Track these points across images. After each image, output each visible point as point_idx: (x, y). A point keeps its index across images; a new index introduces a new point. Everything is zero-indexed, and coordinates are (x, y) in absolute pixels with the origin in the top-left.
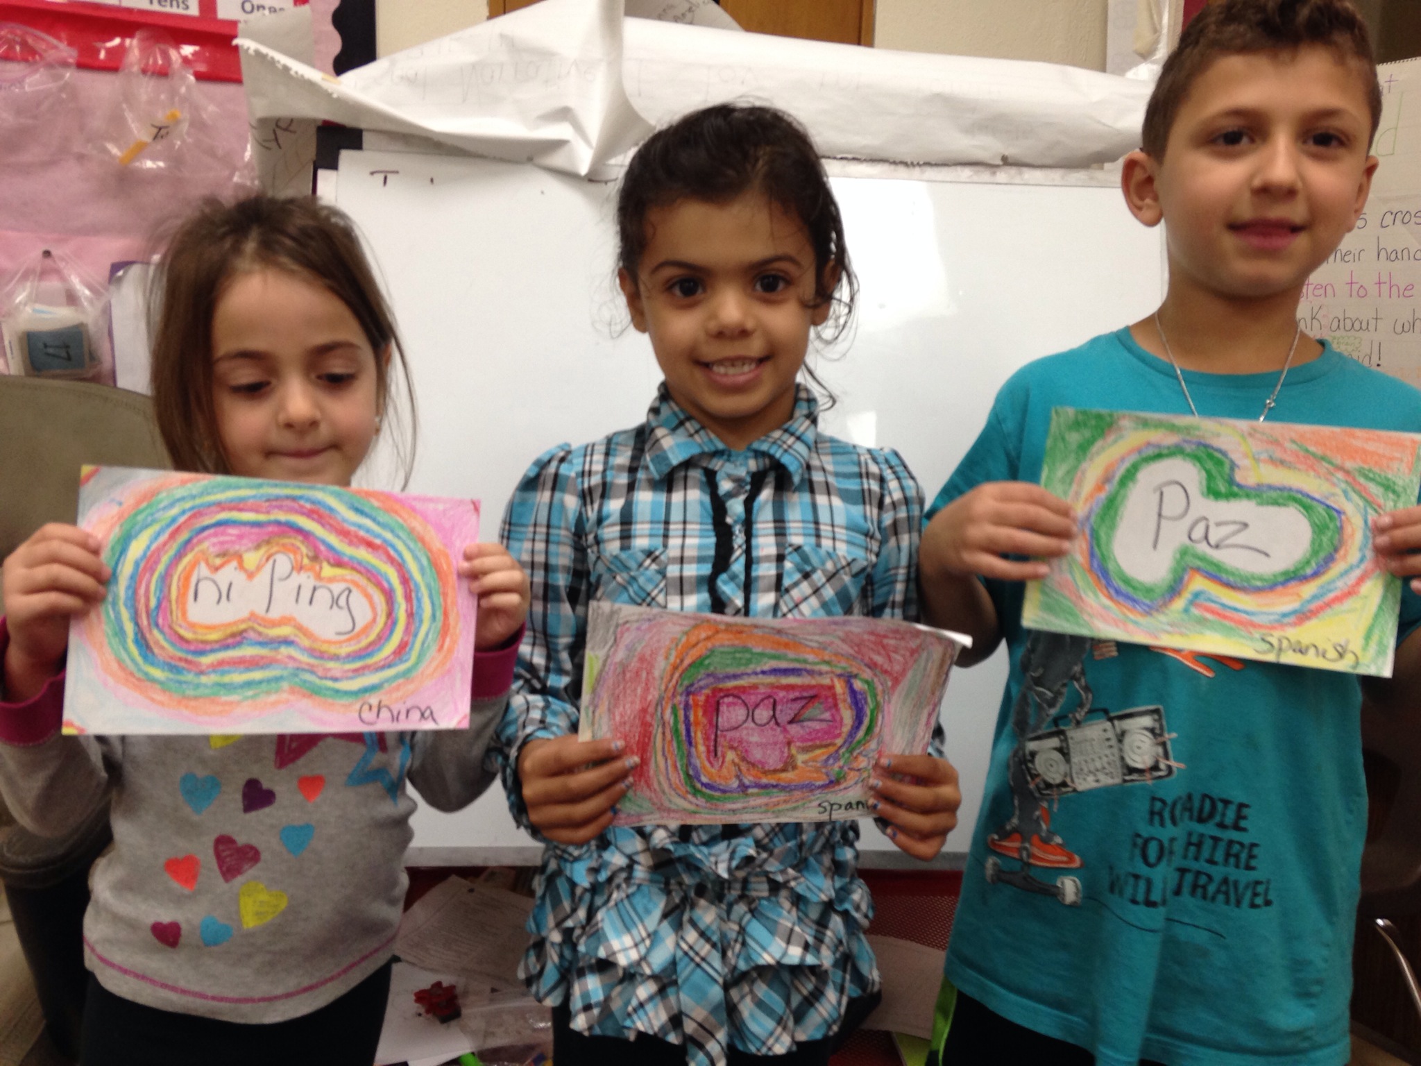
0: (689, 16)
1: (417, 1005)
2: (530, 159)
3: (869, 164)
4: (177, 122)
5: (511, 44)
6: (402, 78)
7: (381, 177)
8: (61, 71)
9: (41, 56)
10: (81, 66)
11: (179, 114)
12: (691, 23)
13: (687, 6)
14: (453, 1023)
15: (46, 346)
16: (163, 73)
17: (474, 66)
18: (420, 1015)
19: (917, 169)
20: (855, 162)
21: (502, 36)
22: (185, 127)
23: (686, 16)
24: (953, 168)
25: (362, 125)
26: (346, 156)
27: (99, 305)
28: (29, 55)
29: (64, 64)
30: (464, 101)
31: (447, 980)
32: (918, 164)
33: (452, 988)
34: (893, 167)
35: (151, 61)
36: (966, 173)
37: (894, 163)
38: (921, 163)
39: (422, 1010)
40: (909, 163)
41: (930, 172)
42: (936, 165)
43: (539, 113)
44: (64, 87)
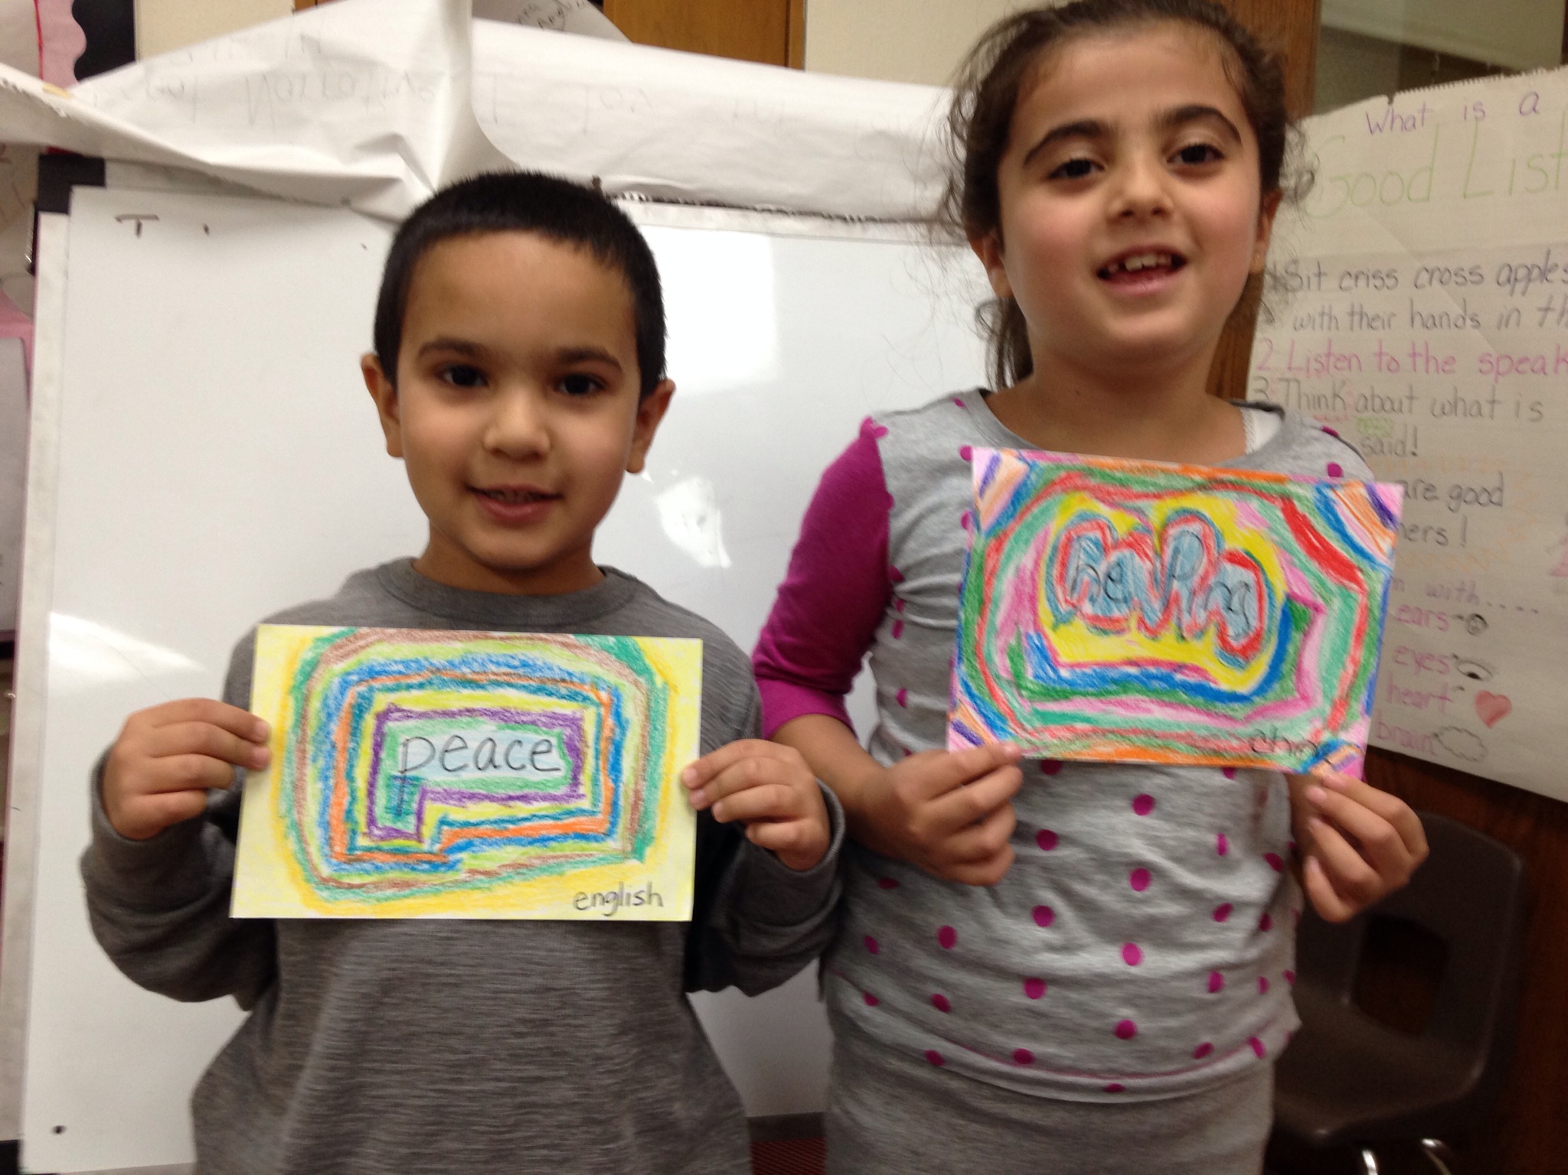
0: (558, 21)
2: (346, 202)
3: (799, 218)
5: (317, 49)
6: (162, 91)
7: (132, 224)
12: (562, 29)
13: (553, 8)
17: (264, 77)
19: (858, 226)
20: (780, 215)
21: (303, 38)
23: (555, 21)
24: (901, 225)
25: (105, 153)
26: (81, 196)
30: (252, 122)
34: (827, 222)
37: (830, 217)
38: (862, 217)
40: (848, 217)
41: (874, 231)
42: (881, 221)
43: (358, 141)
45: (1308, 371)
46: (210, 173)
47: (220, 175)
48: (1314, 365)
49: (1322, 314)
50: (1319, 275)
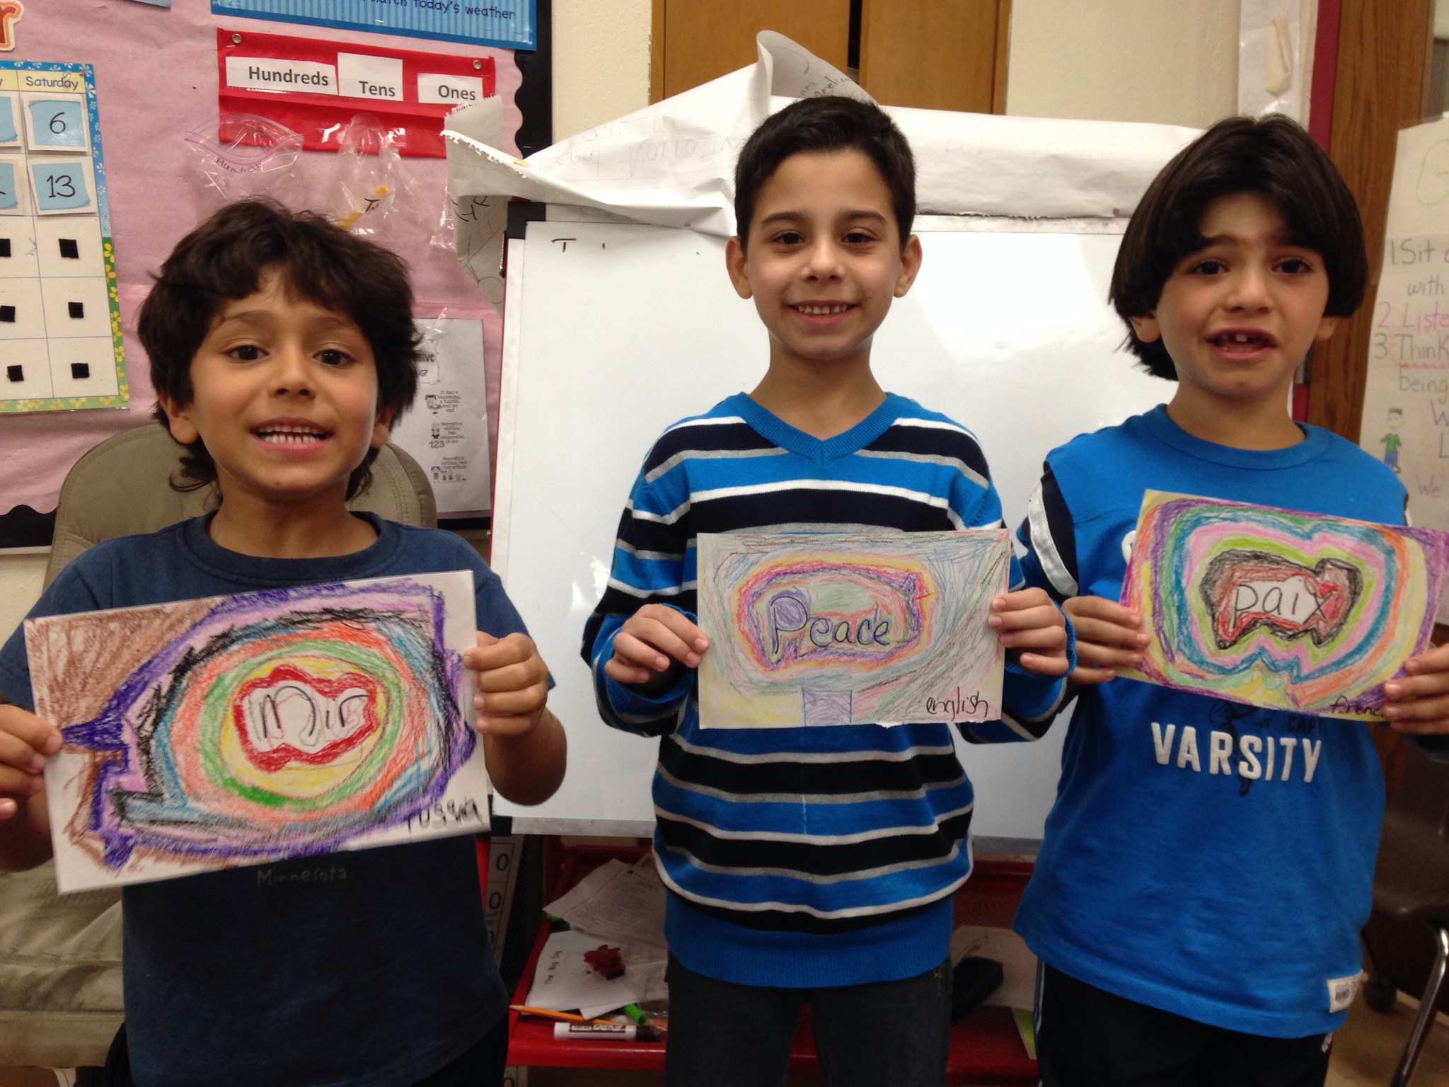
1: (587, 964)
2: (687, 225)
3: (990, 219)
4: (385, 194)
5: (672, 124)
6: (579, 158)
7: (561, 244)
8: (289, 153)
9: (273, 142)
10: (306, 149)
11: (387, 189)
13: (827, 82)
14: (618, 980)
16: (374, 152)
17: (640, 145)
18: (589, 972)
19: (1035, 223)
20: (977, 218)
21: (665, 118)
22: (392, 199)
24: (1068, 221)
25: (546, 201)
26: (532, 227)
28: (265, 142)
29: (293, 148)
30: (632, 176)
31: (611, 945)
32: (1036, 218)
33: (617, 949)
34: (1011, 221)
35: (363, 142)
36: (1081, 224)
37: (1013, 218)
38: (1038, 217)
39: (591, 969)
40: (1027, 217)
41: (1047, 225)
42: (1052, 218)
43: (695, 185)
44: (293, 167)
45: (1419, 327)
46: (608, 210)
47: (613, 211)
48: (1423, 323)
49: (1431, 282)
50: (1429, 250)
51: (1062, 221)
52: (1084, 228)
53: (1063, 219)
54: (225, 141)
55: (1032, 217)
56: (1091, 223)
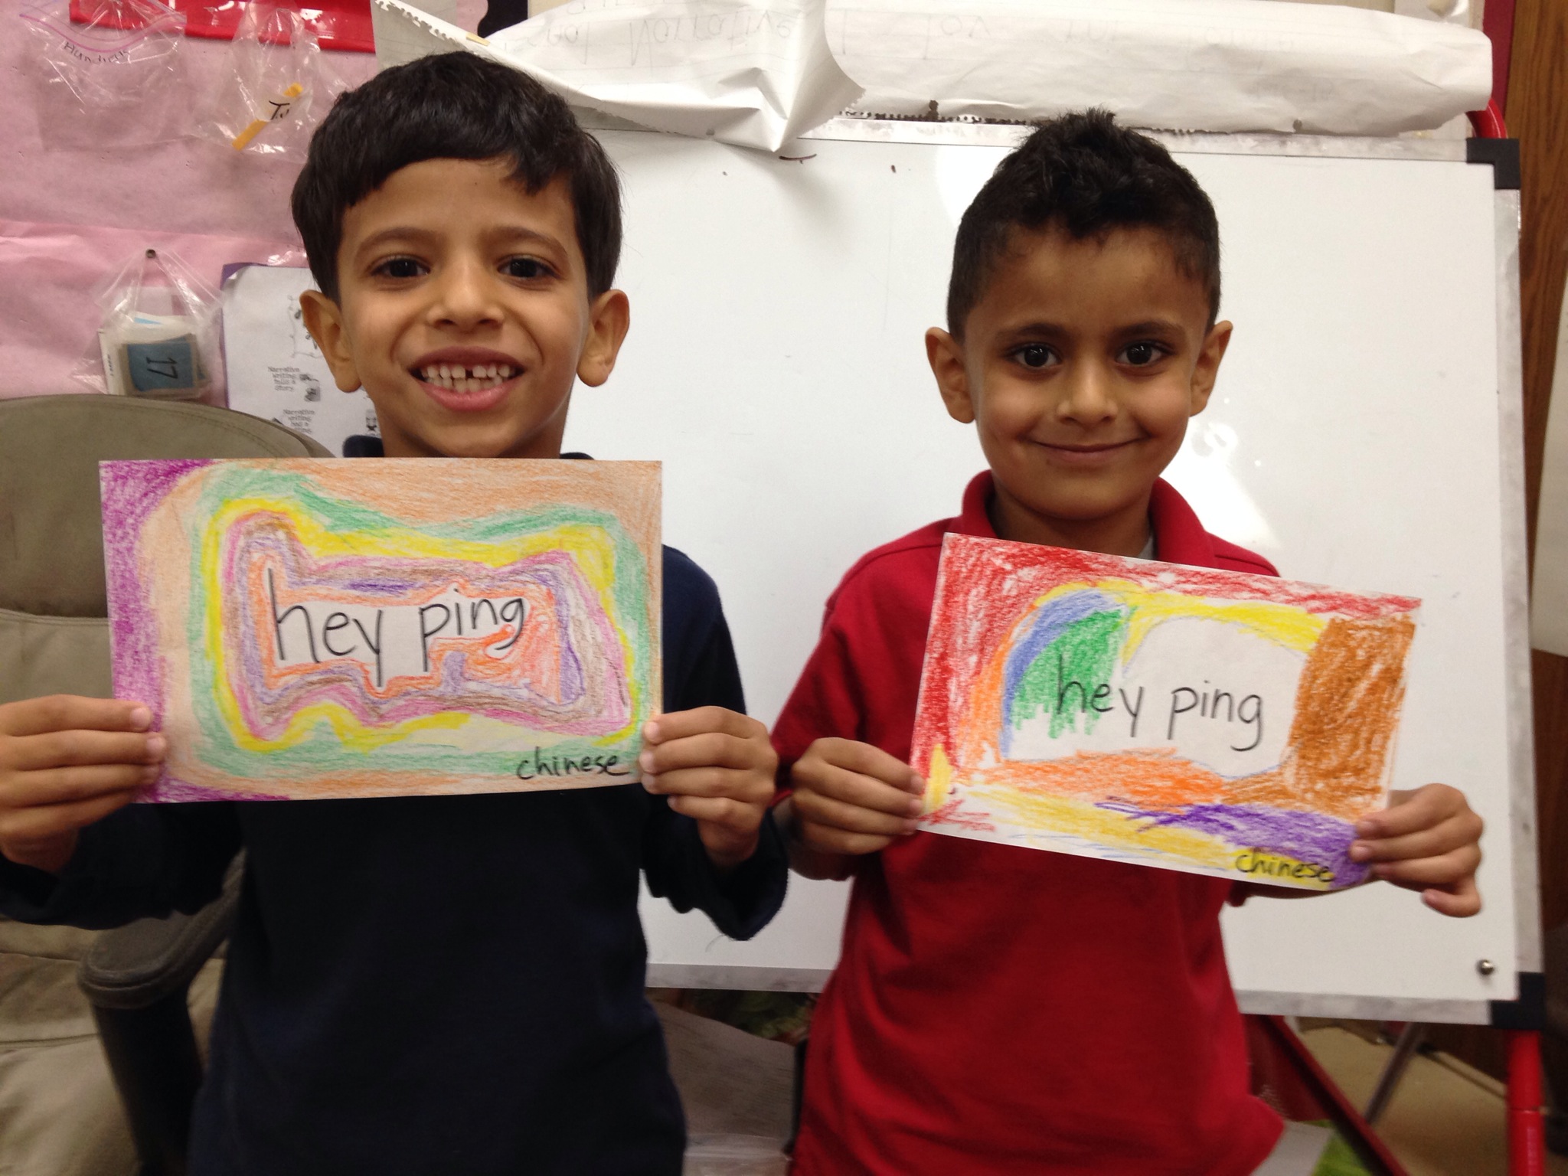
4: (298, 97)
6: (560, 37)
8: (168, 39)
9: (145, 22)
10: (191, 34)
11: (300, 89)
15: (149, 361)
16: (283, 42)
17: (645, 21)
19: (1187, 138)
22: (308, 104)
24: (1232, 137)
27: (210, 313)
28: (132, 22)
29: (173, 32)
30: (633, 64)
32: (1188, 132)
35: (270, 28)
36: (1248, 143)
37: (1158, 131)
38: (1192, 131)
41: (1203, 142)
42: (1210, 133)
43: (722, 76)
44: (173, 56)
46: (599, 108)
51: (1223, 138)
52: (1252, 148)
53: (1226, 134)
54: (78, 20)
55: (1184, 130)
56: (1264, 141)
